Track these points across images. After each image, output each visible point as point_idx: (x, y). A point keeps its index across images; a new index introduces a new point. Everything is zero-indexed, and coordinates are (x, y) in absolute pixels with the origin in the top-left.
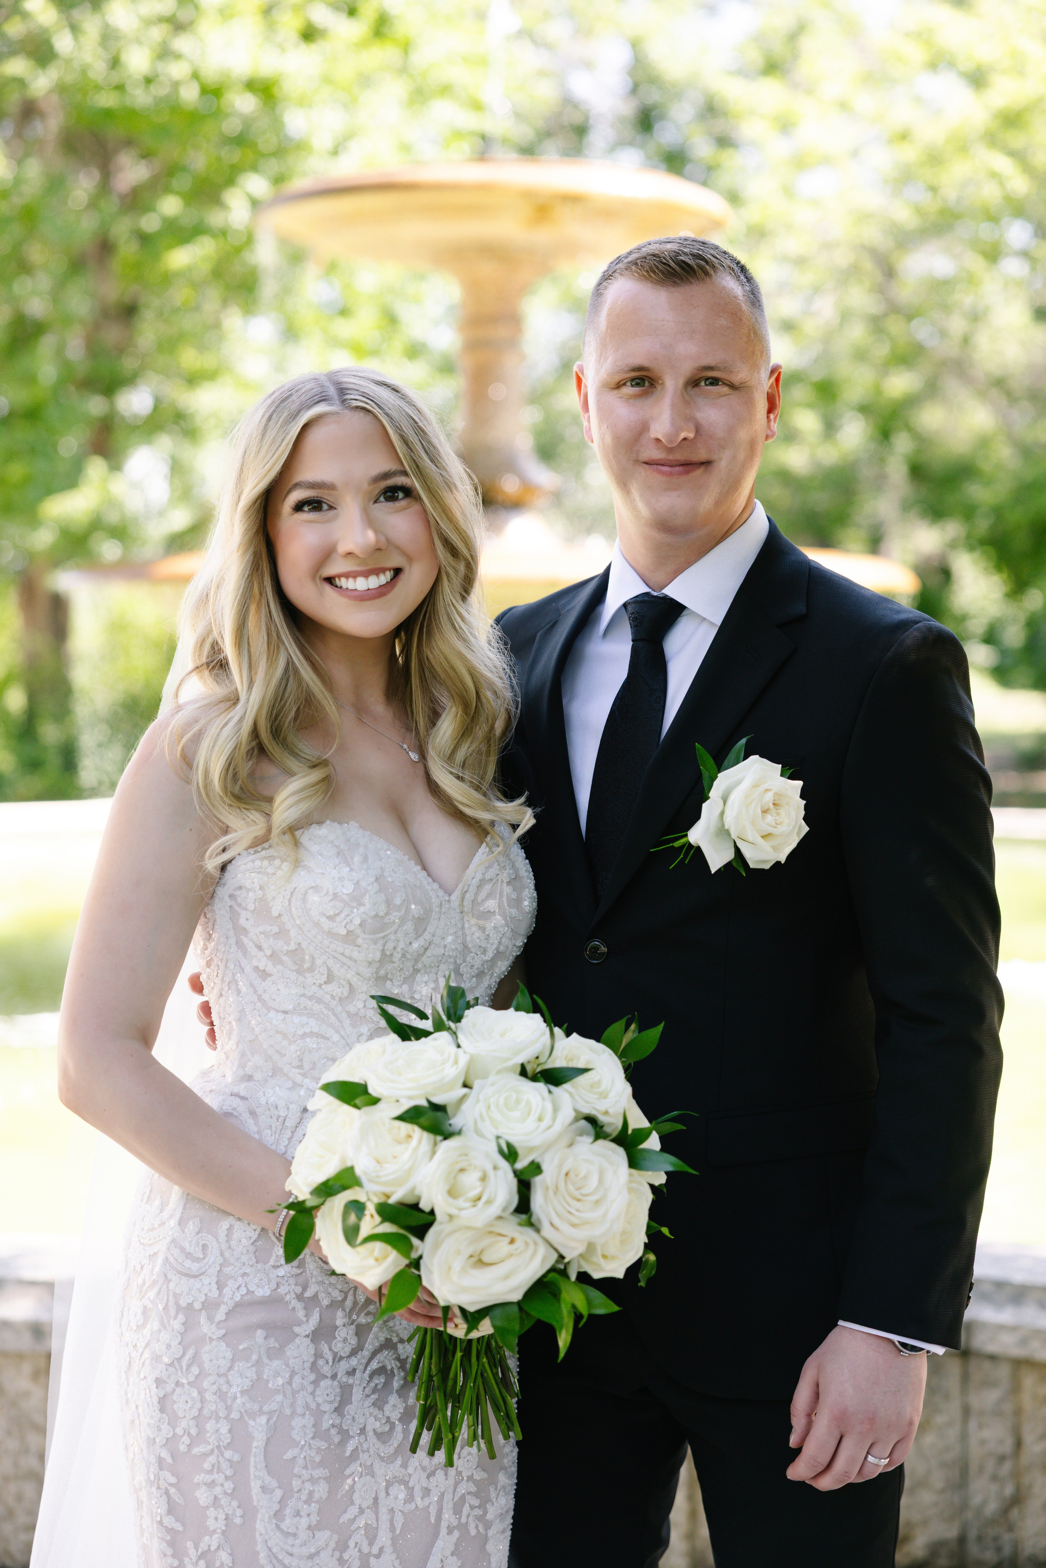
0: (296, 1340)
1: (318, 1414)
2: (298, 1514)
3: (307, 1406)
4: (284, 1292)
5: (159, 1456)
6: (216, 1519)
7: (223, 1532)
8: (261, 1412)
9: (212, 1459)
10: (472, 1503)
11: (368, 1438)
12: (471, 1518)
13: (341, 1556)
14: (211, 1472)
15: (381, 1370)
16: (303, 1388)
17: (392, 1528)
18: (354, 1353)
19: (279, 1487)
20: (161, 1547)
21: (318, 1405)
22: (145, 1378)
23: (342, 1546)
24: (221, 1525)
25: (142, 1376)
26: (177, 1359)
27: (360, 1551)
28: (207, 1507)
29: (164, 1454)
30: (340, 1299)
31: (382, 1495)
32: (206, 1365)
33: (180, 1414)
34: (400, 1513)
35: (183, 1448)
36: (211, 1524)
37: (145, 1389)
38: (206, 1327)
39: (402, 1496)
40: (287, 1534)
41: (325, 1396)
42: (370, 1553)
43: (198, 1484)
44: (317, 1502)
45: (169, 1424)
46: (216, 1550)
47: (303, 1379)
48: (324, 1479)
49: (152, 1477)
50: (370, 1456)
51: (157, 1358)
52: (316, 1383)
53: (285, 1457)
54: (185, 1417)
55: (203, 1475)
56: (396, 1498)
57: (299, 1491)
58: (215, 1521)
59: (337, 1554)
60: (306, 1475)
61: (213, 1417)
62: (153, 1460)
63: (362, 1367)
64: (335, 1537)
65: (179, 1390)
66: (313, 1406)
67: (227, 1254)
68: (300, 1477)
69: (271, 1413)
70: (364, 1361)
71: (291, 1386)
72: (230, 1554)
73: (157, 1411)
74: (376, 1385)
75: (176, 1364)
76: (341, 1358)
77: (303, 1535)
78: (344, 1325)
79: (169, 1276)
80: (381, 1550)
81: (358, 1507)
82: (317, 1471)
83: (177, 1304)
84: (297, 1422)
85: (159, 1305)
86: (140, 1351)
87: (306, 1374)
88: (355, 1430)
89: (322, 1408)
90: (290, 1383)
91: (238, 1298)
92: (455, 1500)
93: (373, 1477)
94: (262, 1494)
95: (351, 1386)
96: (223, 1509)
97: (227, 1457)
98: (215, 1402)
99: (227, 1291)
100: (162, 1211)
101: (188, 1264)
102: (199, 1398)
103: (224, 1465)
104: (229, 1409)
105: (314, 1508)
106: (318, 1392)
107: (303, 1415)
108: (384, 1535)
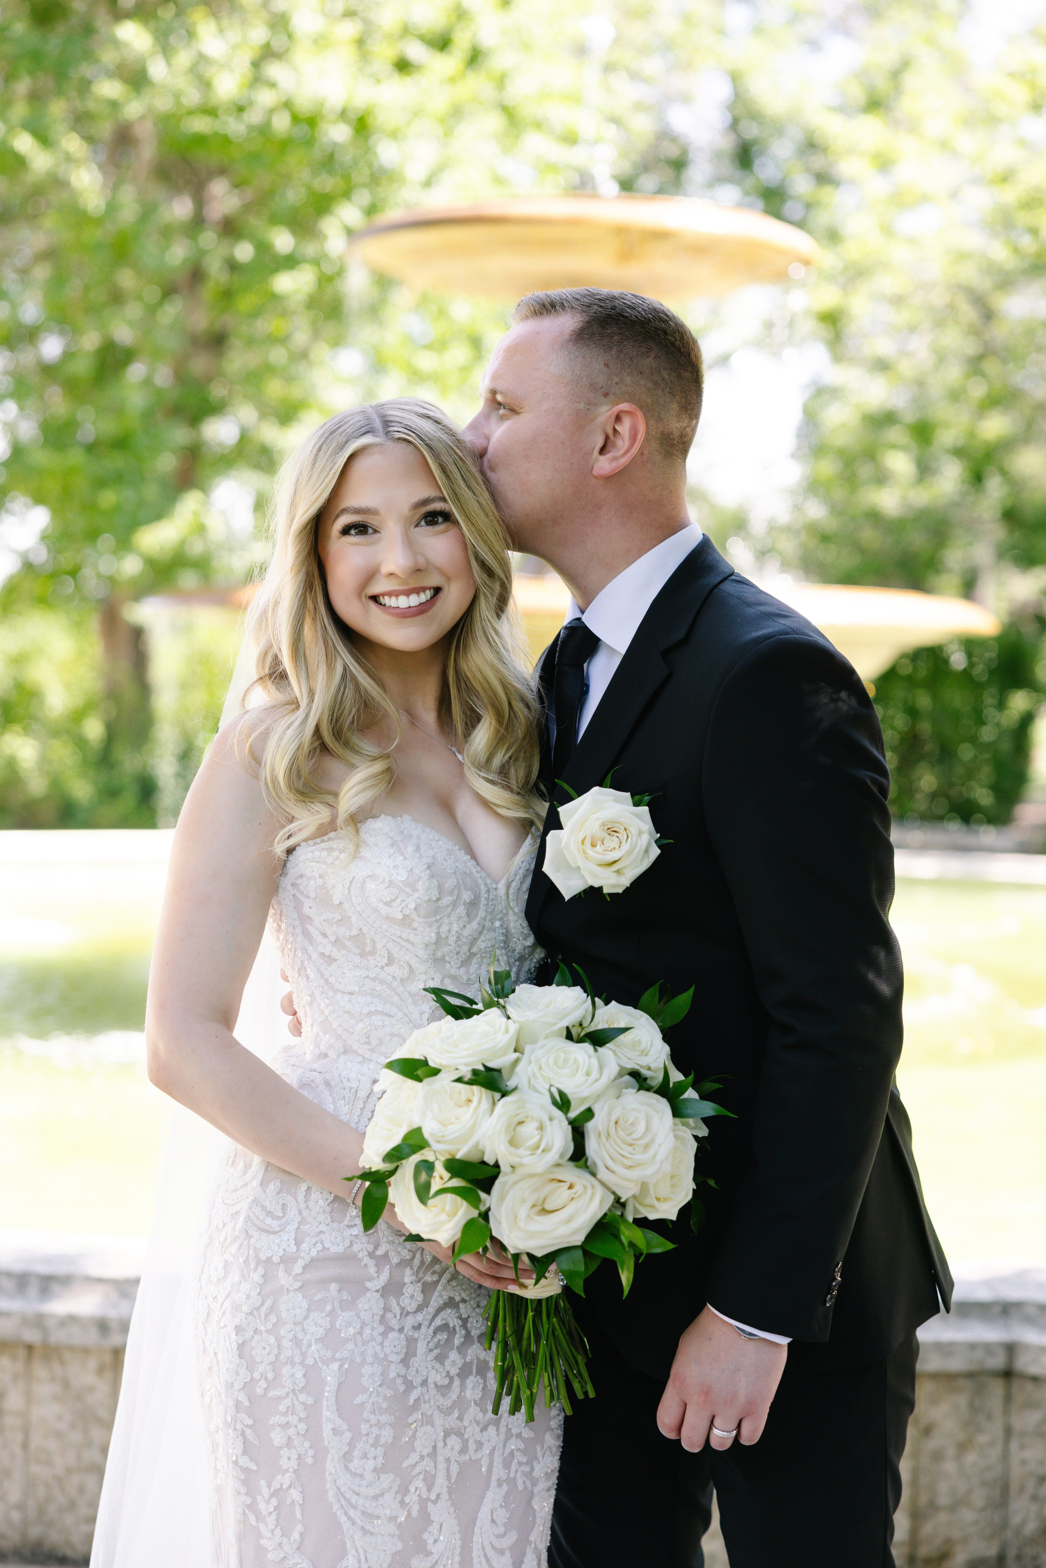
0: (367, 1294)
1: (386, 1363)
2: (365, 1456)
3: (376, 1355)
4: (357, 1250)
5: (237, 1399)
6: (289, 1459)
7: (295, 1471)
8: (333, 1359)
9: (287, 1402)
10: (520, 1459)
11: (430, 1391)
12: (519, 1473)
13: (403, 1499)
14: (285, 1414)
15: (445, 1327)
16: (373, 1339)
17: (448, 1477)
18: (420, 1309)
19: (348, 1430)
20: (236, 1486)
21: (386, 1355)
22: (225, 1326)
23: (404, 1490)
24: (294, 1464)
25: (222, 1324)
26: (256, 1309)
27: (419, 1495)
28: (281, 1448)
29: (242, 1397)
30: (408, 1258)
31: (440, 1445)
32: (284, 1315)
33: (258, 1359)
34: (456, 1463)
35: (259, 1391)
36: (284, 1463)
37: (225, 1337)
38: (283, 1279)
39: (458, 1447)
40: (355, 1475)
41: (393, 1347)
42: (428, 1499)
43: (273, 1425)
44: (383, 1446)
45: (247, 1369)
46: (287, 1488)
47: (372, 1330)
48: (390, 1424)
49: (229, 1420)
50: (430, 1407)
51: (236, 1308)
52: (384, 1335)
53: (355, 1402)
54: (262, 1362)
55: (278, 1417)
56: (452, 1449)
57: (367, 1435)
58: (288, 1461)
59: (399, 1497)
61: (289, 1363)
62: (231, 1403)
63: (426, 1323)
64: (398, 1481)
65: (257, 1337)
66: (381, 1356)
67: (305, 1213)
68: (368, 1421)
69: (343, 1360)
70: (429, 1317)
71: (362, 1336)
72: (301, 1492)
73: (236, 1357)
74: (439, 1340)
75: (255, 1313)
76: (408, 1313)
77: (369, 1476)
78: (412, 1283)
79: (250, 1232)
80: (438, 1496)
81: (418, 1454)
82: (384, 1417)
83: (257, 1257)
84: (367, 1370)
85: (241, 1259)
86: (220, 1302)
87: (375, 1325)
88: (417, 1381)
89: (390, 1358)
90: (360, 1333)
91: (314, 1253)
92: (505, 1455)
93: (433, 1426)
94: (333, 1436)
95: (416, 1340)
96: (296, 1449)
97: (301, 1401)
98: (291, 1349)
99: (304, 1246)
100: (245, 1173)
101: (269, 1221)
102: (276, 1344)
103: (299, 1408)
104: (304, 1355)
105: (380, 1451)
106: (386, 1343)
107: (372, 1364)
108: (441, 1483)
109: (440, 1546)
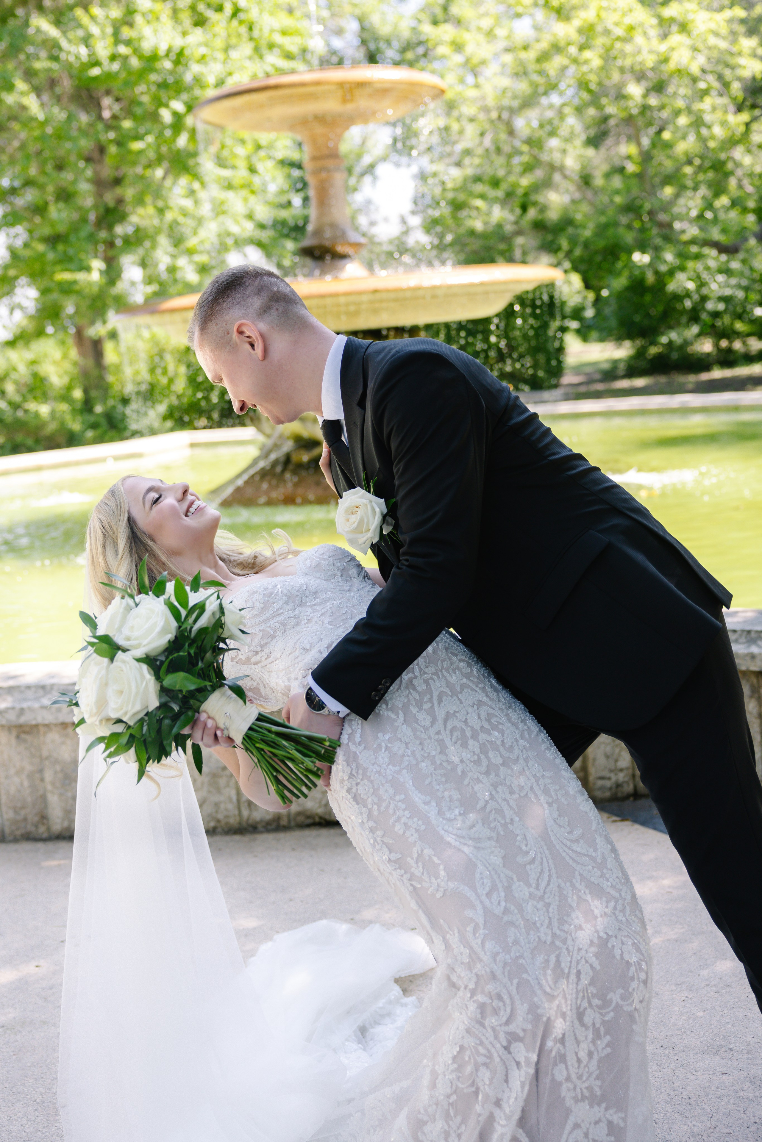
5: (369, 828)
7: (420, 839)
9: (392, 806)
11: (468, 765)
14: (396, 814)
15: (455, 729)
18: (433, 723)
19: (432, 799)
20: (398, 874)
21: (429, 754)
24: (416, 836)
30: (406, 701)
32: (364, 765)
33: (366, 797)
36: (411, 840)
37: (345, 802)
38: (354, 749)
43: (393, 824)
45: (364, 807)
54: (369, 797)
55: (392, 818)
58: (412, 837)
61: (380, 786)
65: (359, 787)
66: (426, 755)
69: (407, 767)
72: (430, 848)
73: (356, 806)
74: (457, 737)
75: (351, 776)
76: (428, 728)
78: (418, 712)
92: (542, 789)
95: (443, 740)
97: (398, 800)
98: (378, 779)
102: (370, 783)
103: (399, 805)
104: (384, 776)
107: (423, 761)
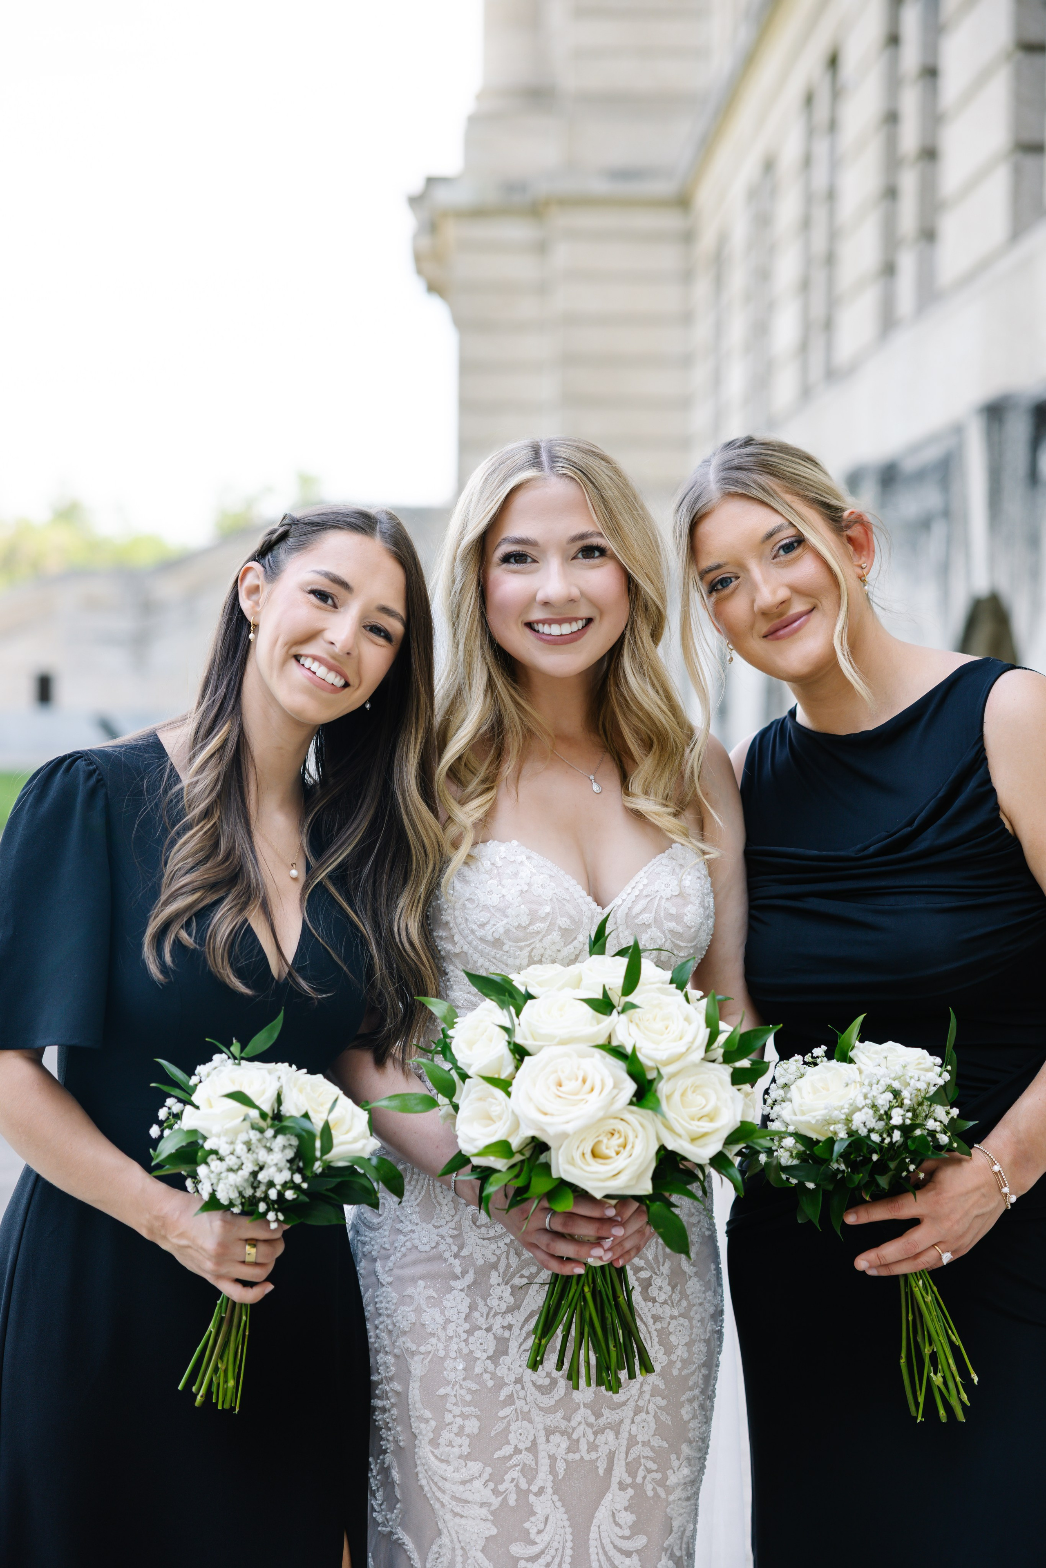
0: (452, 1292)
1: (470, 1358)
2: (450, 1444)
3: (460, 1351)
4: (440, 1249)
6: (387, 1440)
8: (418, 1352)
10: (648, 1466)
12: (647, 1479)
13: (496, 1487)
16: (457, 1335)
17: (553, 1470)
23: (497, 1479)
27: (517, 1486)
28: (381, 1429)
31: (541, 1440)
34: (562, 1461)
39: (565, 1444)
40: (442, 1461)
41: (478, 1345)
42: (529, 1491)
44: (468, 1436)
46: (387, 1468)
47: (457, 1327)
48: (475, 1416)
50: (526, 1404)
52: (470, 1333)
53: (436, 1393)
56: (558, 1446)
57: (451, 1424)
59: (491, 1485)
60: (457, 1411)
63: (520, 1325)
64: (489, 1470)
67: (398, 1212)
68: (451, 1411)
70: (521, 1320)
71: (446, 1332)
77: (456, 1464)
80: (541, 1489)
81: (513, 1447)
82: (467, 1409)
84: (449, 1363)
87: (460, 1323)
88: (512, 1379)
89: (476, 1355)
90: (444, 1328)
91: (404, 1250)
93: (530, 1423)
94: (419, 1423)
96: (392, 1431)
99: (396, 1245)
101: (371, 1218)
105: (466, 1441)
106: (471, 1339)
108: (543, 1478)
109: (545, 1537)
